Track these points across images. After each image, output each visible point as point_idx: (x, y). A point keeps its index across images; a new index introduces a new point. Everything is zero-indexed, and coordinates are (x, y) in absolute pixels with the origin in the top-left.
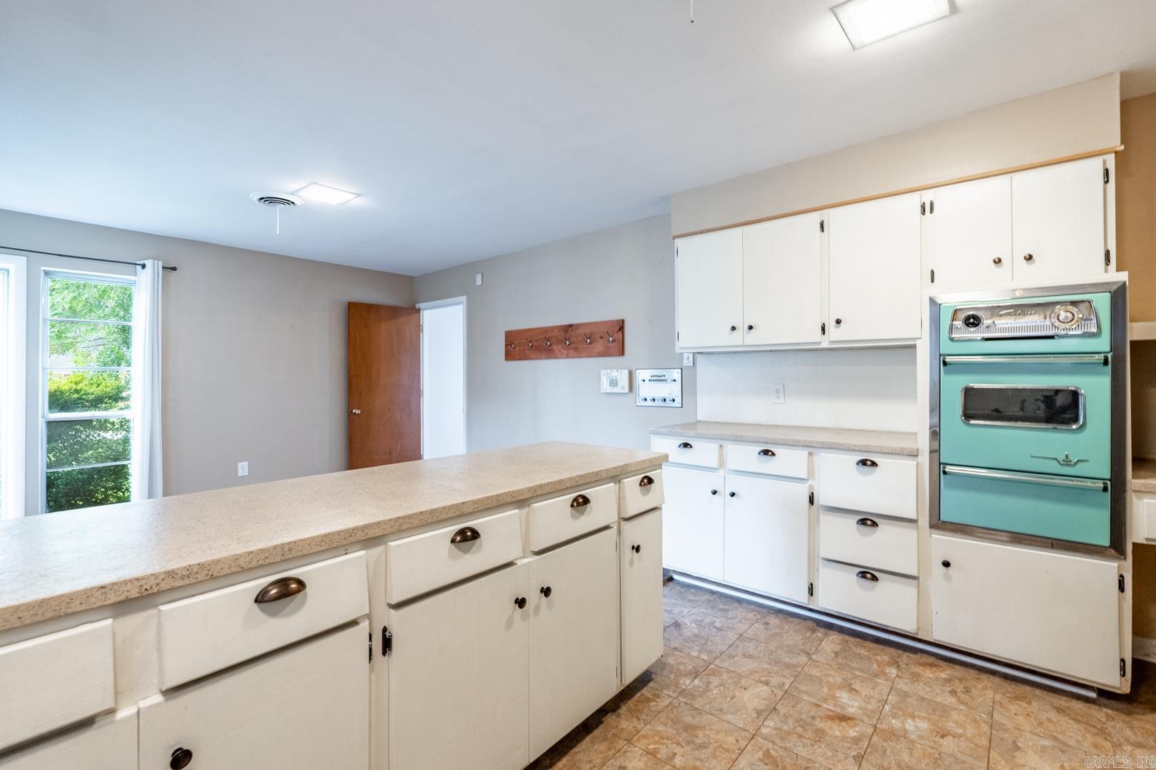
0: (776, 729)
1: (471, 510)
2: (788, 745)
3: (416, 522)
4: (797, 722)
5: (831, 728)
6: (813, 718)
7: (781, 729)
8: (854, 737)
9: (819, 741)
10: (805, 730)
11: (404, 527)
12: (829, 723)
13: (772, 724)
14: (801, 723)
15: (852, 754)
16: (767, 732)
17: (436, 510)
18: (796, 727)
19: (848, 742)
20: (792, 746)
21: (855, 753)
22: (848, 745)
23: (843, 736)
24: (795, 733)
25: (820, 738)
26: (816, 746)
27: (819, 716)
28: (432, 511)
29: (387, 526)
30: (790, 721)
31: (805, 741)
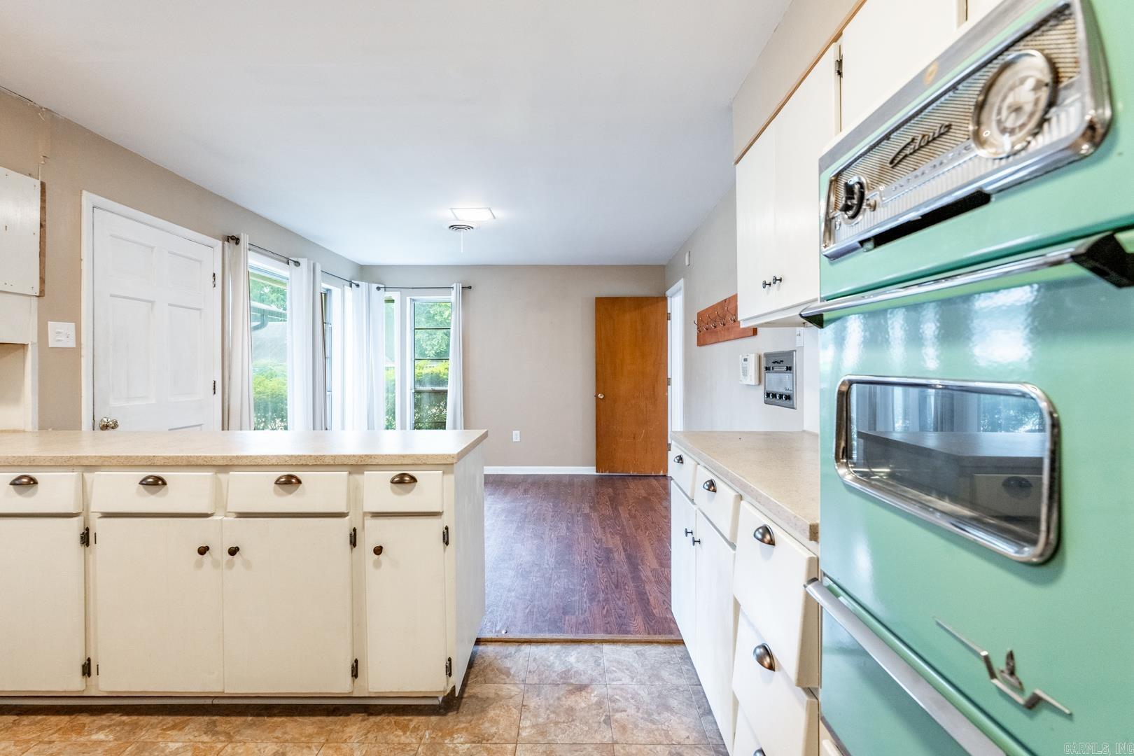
0: (533, 726)
1: (162, 463)
2: (550, 738)
3: (115, 462)
4: (548, 709)
5: (576, 701)
6: (559, 699)
7: (537, 725)
8: (596, 702)
9: (573, 720)
10: (558, 715)
11: (106, 463)
12: (573, 698)
13: (528, 723)
14: (552, 709)
15: (602, 720)
16: (527, 734)
17: (131, 457)
18: (548, 715)
19: (595, 710)
20: (554, 737)
21: (603, 718)
22: (594, 712)
23: (588, 705)
24: (551, 722)
25: (572, 716)
26: (573, 727)
27: (563, 695)
28: (127, 457)
29: (94, 460)
30: (542, 711)
31: (562, 726)
